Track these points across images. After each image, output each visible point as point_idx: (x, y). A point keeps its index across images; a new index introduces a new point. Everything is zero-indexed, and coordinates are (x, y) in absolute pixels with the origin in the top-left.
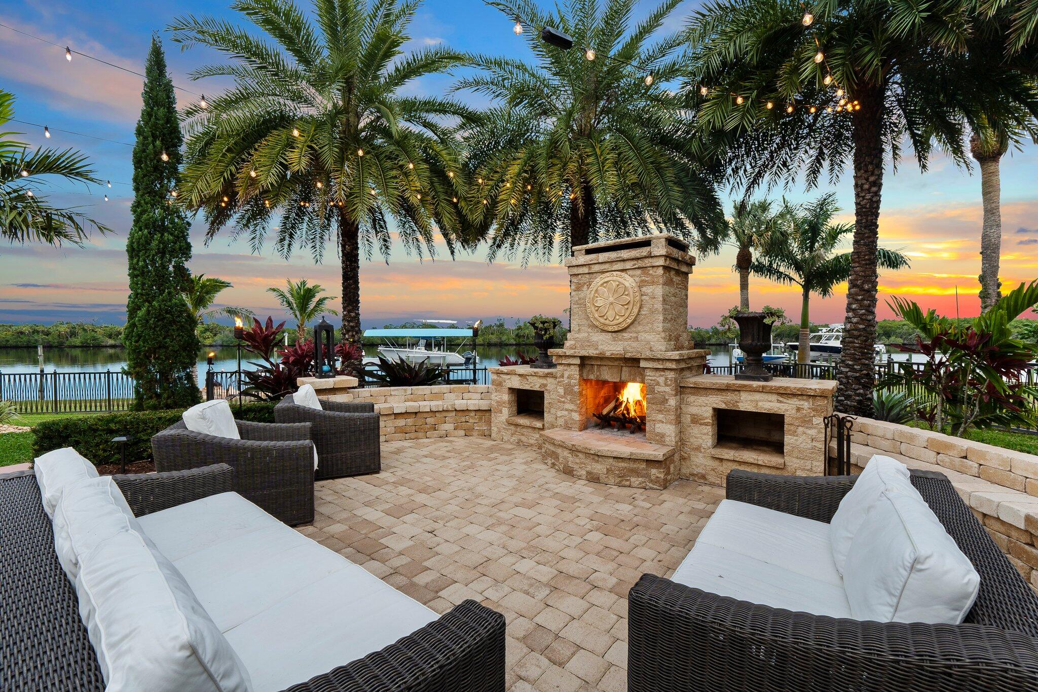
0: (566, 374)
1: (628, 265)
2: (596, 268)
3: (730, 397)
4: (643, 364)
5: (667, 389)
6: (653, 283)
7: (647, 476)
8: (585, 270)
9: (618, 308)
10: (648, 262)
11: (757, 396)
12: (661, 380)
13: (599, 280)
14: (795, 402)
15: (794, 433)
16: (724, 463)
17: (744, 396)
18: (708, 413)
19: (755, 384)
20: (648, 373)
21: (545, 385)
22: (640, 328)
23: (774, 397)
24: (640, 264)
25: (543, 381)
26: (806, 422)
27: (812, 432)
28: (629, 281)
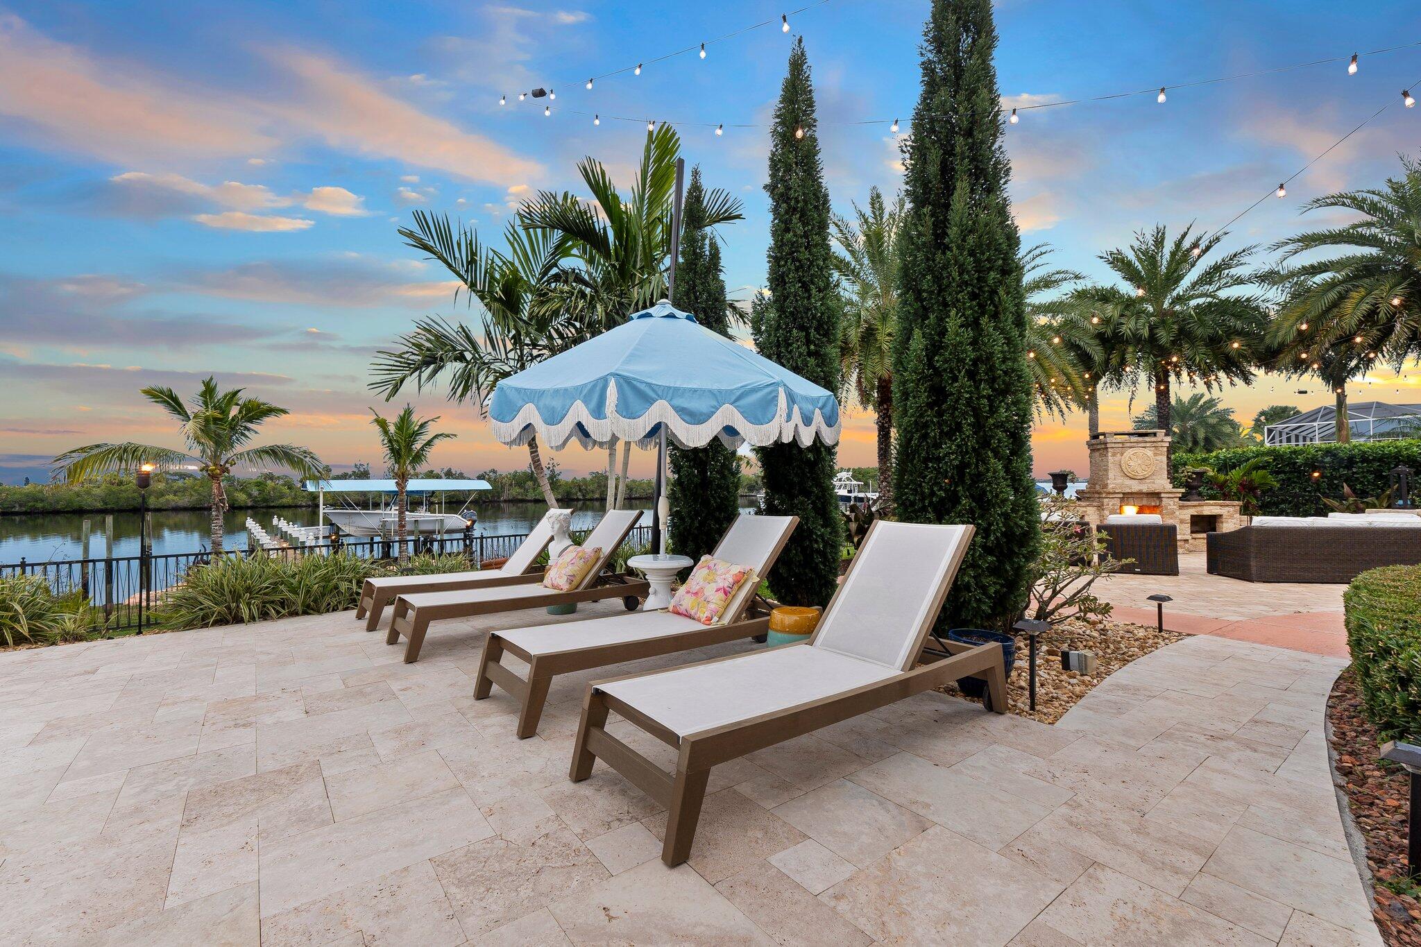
0: (1111, 503)
1: (1148, 445)
2: (1128, 445)
3: (1199, 509)
4: (1162, 495)
5: (1175, 507)
6: (1161, 455)
7: (1184, 548)
8: (1121, 445)
9: (1143, 467)
10: (1159, 444)
11: (1212, 507)
12: (1172, 503)
13: (1129, 452)
14: (1227, 509)
15: (1227, 522)
16: (1197, 540)
17: (1205, 508)
18: (1188, 518)
19: (1211, 502)
20: (1164, 499)
21: (1086, 512)
22: (1154, 477)
23: (1218, 507)
24: (1155, 444)
25: (1084, 509)
26: (1232, 517)
27: (1234, 521)
28: (1149, 453)
